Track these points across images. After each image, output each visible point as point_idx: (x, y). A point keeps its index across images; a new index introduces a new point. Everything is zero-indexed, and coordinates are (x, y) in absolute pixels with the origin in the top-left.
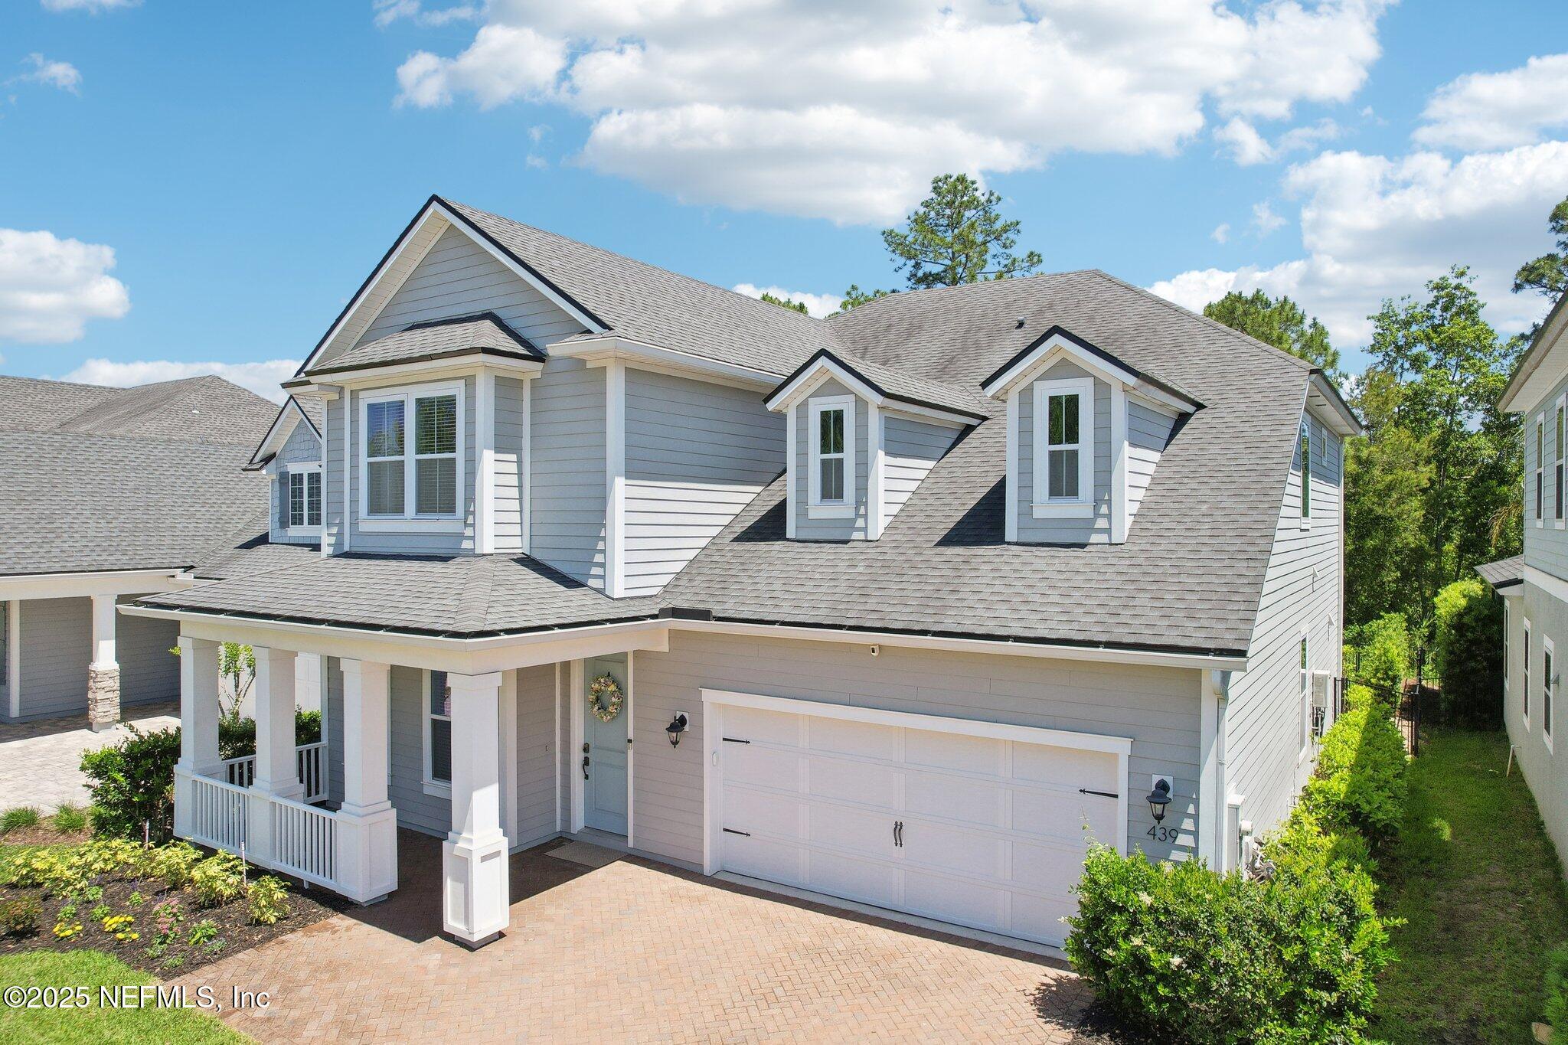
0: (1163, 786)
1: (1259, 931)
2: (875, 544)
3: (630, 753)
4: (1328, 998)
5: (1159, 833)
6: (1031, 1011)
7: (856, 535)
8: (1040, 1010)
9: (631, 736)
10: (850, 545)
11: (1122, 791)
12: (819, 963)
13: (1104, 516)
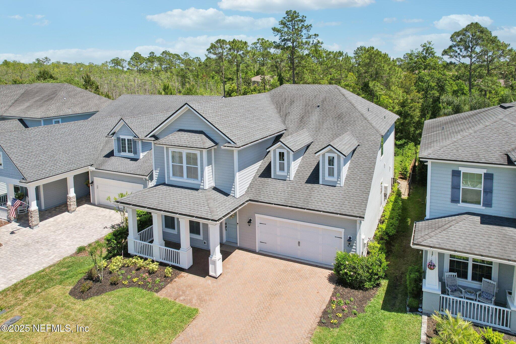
0: (350, 238)
1: (366, 268)
2: (292, 182)
3: (238, 226)
4: (376, 277)
5: (349, 246)
6: (327, 281)
7: (287, 179)
8: (329, 281)
9: (238, 222)
10: (286, 181)
11: (343, 237)
12: (286, 274)
13: (339, 181)
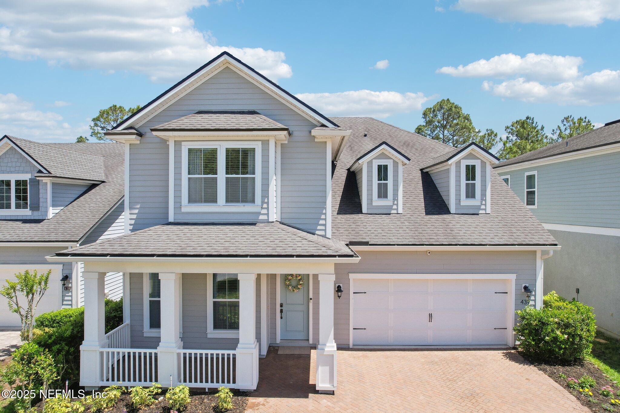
0: (526, 287)
2: (401, 215)
5: (524, 302)
7: (393, 212)
9: (311, 296)
10: (391, 215)
11: (514, 290)
13: (484, 205)
